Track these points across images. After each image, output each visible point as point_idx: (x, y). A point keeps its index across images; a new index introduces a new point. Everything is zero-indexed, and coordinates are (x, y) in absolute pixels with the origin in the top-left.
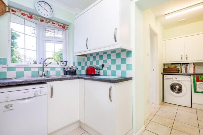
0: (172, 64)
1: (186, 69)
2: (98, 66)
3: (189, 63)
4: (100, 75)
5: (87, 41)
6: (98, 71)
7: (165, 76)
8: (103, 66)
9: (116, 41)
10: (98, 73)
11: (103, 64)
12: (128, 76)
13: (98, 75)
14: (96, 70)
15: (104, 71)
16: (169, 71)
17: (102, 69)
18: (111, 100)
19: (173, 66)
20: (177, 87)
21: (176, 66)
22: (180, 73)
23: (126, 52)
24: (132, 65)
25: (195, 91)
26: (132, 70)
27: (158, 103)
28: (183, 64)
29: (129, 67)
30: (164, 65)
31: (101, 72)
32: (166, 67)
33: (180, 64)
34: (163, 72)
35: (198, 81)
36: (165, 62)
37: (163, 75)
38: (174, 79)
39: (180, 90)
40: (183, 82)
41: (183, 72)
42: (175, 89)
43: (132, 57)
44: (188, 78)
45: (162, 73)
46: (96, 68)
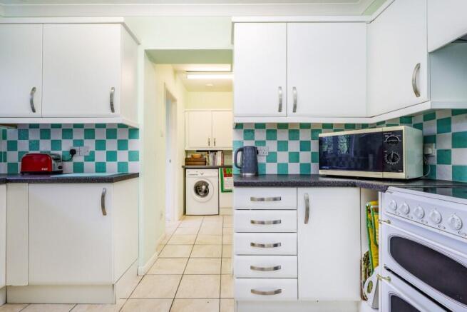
0: (198, 151)
1: (214, 159)
2: (60, 153)
3: (217, 151)
4: (64, 172)
5: (32, 94)
6: (60, 164)
7: (187, 170)
8: (73, 152)
9: (113, 110)
10: (60, 167)
11: (75, 148)
12: (131, 170)
13: (61, 173)
14: (53, 162)
15: (74, 163)
16: (192, 163)
17: (70, 160)
18: (104, 213)
19: (198, 155)
20: (204, 187)
21: (202, 155)
22: (207, 166)
23: (127, 129)
24: (138, 152)
25: (223, 191)
26: (138, 160)
27: (177, 217)
28: (211, 151)
29: (134, 156)
30: (187, 152)
31: (68, 166)
32: (189, 157)
33: (208, 151)
34: (184, 165)
35: (225, 176)
36: (187, 148)
37: (185, 169)
38: (200, 175)
39: (206, 192)
40: (210, 179)
41: (211, 164)
42: (200, 191)
43: (138, 138)
44: (215, 173)
45: (183, 167)
46: (53, 156)
